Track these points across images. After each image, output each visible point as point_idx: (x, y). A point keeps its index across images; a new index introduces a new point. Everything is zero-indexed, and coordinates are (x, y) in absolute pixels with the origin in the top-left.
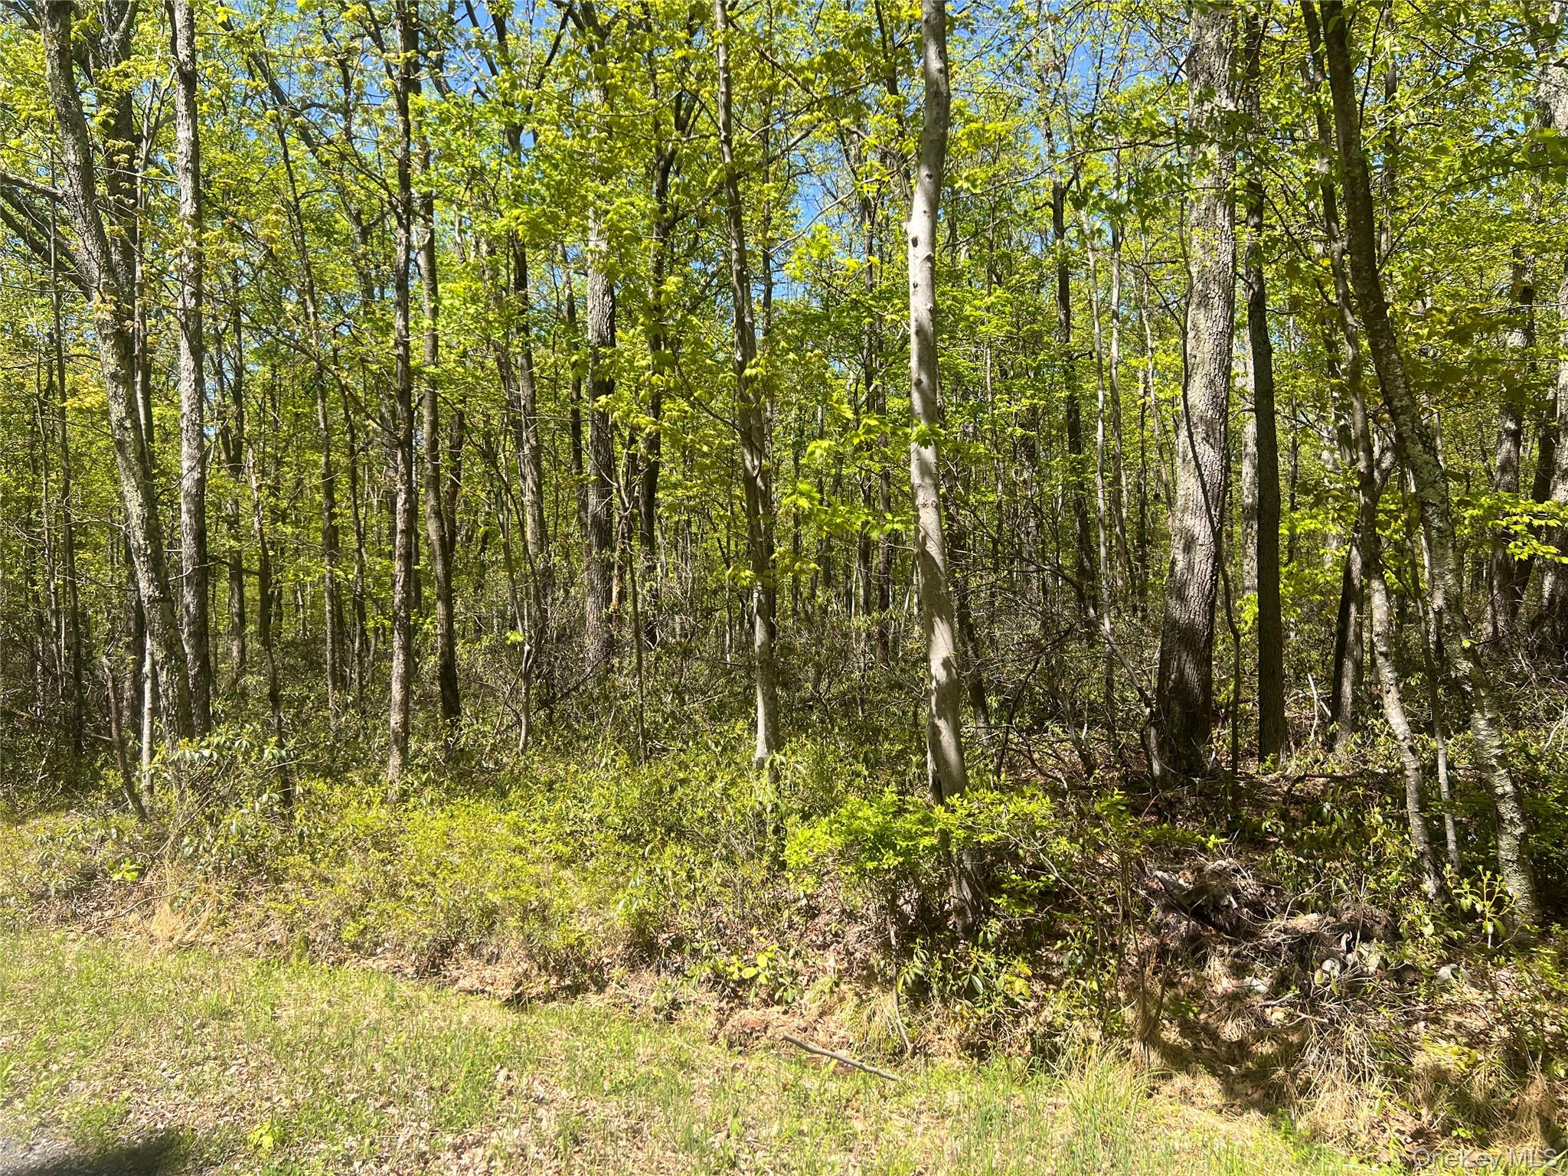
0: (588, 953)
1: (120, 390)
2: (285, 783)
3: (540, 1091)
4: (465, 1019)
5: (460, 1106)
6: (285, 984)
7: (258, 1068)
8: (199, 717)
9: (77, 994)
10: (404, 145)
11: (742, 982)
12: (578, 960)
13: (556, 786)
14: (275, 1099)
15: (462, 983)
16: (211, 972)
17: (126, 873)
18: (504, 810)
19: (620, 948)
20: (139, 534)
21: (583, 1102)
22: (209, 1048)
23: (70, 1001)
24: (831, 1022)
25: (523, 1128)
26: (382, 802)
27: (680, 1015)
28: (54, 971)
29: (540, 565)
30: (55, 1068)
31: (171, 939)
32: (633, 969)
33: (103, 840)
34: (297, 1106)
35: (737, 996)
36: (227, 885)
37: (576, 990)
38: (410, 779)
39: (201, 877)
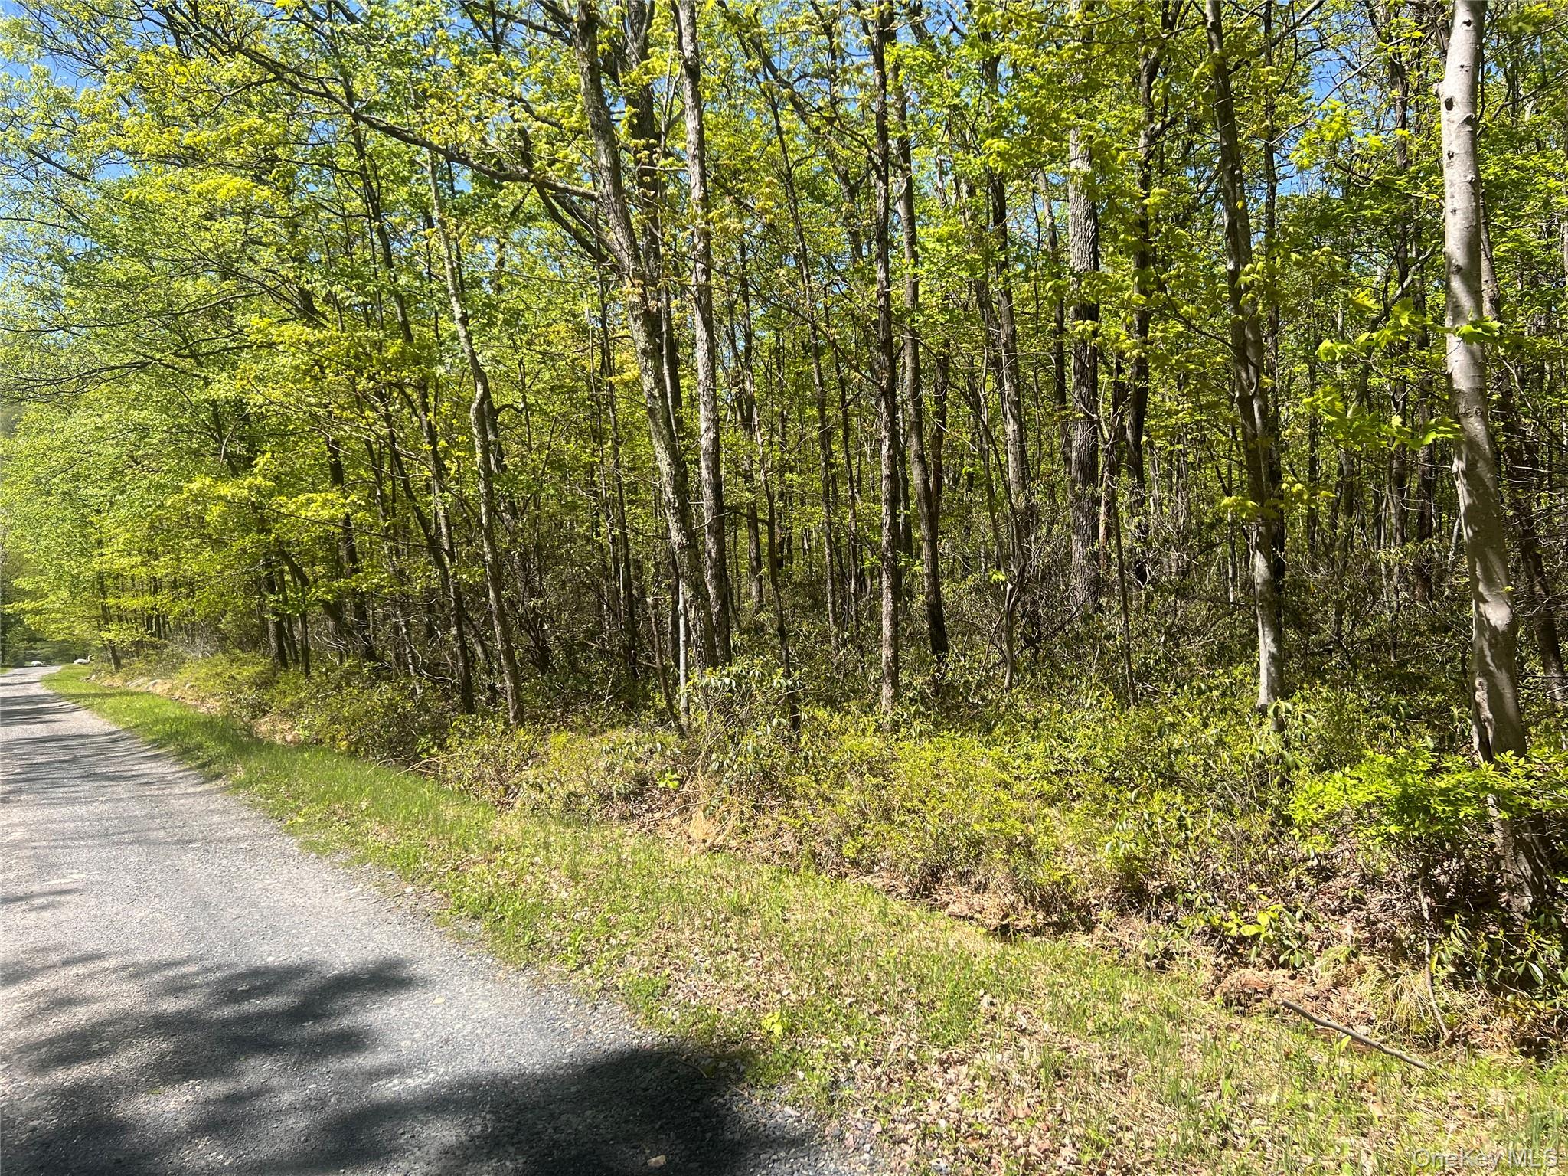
0: (1075, 892)
1: (650, 364)
2: (794, 710)
3: (1023, 1021)
4: (952, 943)
5: (946, 1024)
6: (795, 891)
7: (771, 963)
8: (722, 649)
9: (631, 881)
10: (881, 98)
11: (1241, 940)
12: (1064, 898)
13: (1041, 725)
14: (785, 993)
15: (952, 908)
16: (734, 873)
17: (669, 782)
18: (989, 745)
19: (1108, 890)
20: (669, 490)
21: (1066, 1038)
22: (732, 939)
23: (626, 887)
24: (1348, 994)
25: (1006, 1053)
26: (875, 731)
27: (1172, 966)
28: (615, 860)
29: (1020, 503)
30: (613, 942)
31: (704, 841)
32: (1122, 913)
33: (652, 752)
34: (802, 1001)
35: (1236, 954)
36: (747, 797)
37: (1062, 927)
38: (900, 710)
39: (726, 789)
